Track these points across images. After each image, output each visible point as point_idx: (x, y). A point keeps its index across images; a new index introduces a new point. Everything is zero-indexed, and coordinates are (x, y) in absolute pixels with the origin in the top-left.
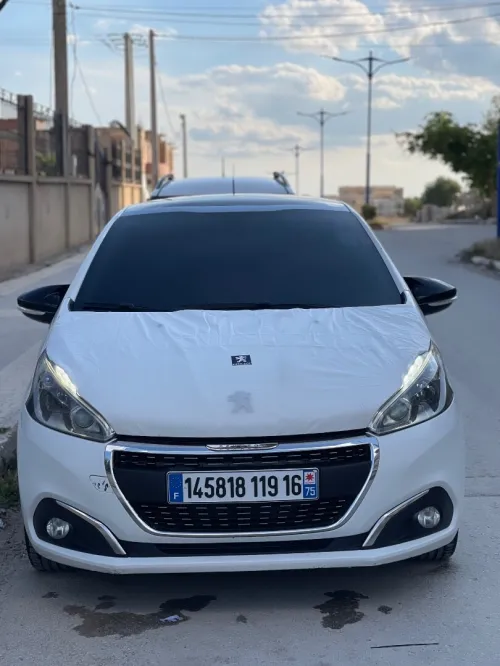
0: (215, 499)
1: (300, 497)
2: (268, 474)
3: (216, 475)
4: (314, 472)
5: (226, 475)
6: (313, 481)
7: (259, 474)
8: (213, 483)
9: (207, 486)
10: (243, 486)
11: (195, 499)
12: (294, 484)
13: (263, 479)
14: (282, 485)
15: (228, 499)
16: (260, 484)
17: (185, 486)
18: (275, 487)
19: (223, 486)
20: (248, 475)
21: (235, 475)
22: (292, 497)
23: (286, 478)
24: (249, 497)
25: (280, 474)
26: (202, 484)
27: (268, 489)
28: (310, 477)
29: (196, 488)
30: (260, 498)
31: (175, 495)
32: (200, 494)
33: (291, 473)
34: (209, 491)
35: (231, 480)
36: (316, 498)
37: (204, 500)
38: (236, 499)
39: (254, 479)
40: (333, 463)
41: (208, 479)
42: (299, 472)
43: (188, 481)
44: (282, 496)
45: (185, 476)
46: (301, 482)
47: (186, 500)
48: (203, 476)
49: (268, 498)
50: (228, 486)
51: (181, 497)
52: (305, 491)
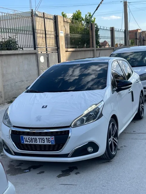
0: (31, 143)
1: (50, 143)
2: (42, 137)
3: (30, 137)
4: (53, 137)
5: (33, 137)
6: (53, 140)
7: (40, 137)
8: (30, 139)
9: (29, 140)
10: (36, 140)
11: (26, 143)
12: (49, 140)
13: (41, 138)
14: (46, 140)
15: (33, 143)
16: (40, 140)
17: (24, 139)
18: (44, 141)
19: (32, 140)
20: (37, 137)
21: (35, 137)
22: (48, 143)
23: (46, 138)
24: (38, 143)
25: (45, 137)
26: (28, 139)
27: (42, 141)
28: (52, 139)
29: (27, 140)
30: (41, 143)
31: (22, 141)
32: (27, 141)
33: (48, 137)
34: (29, 141)
35: (34, 138)
36: (55, 144)
37: (28, 143)
38: (35, 143)
39: (39, 138)
40: (59, 135)
41: (29, 138)
43: (25, 138)
44: (46, 143)
45: (24, 137)
46: (50, 140)
47: (25, 143)
48: (28, 137)
49: (43, 143)
50: (33, 140)
51: (23, 142)
52: (51, 142)
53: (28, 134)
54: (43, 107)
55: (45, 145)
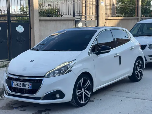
0: (17, 87)
1: (29, 88)
2: (24, 83)
3: (17, 82)
4: (31, 83)
5: (18, 82)
6: (31, 85)
7: (23, 83)
8: (17, 84)
10: (21, 85)
14: (26, 85)
15: (19, 87)
16: (23, 85)
17: (13, 84)
20: (21, 83)
21: (20, 82)
22: (28, 88)
23: (27, 84)
24: (21, 87)
25: (26, 83)
26: (15, 84)
28: (30, 85)
33: (28, 83)
36: (32, 89)
37: (16, 87)
38: (20, 87)
40: (35, 82)
41: (16, 83)
42: (29, 83)
44: (26, 88)
45: (13, 82)
46: (29, 85)
49: (24, 88)
50: (19, 84)
51: (13, 86)
53: (16, 80)
54: (31, 61)
55: (26, 89)
